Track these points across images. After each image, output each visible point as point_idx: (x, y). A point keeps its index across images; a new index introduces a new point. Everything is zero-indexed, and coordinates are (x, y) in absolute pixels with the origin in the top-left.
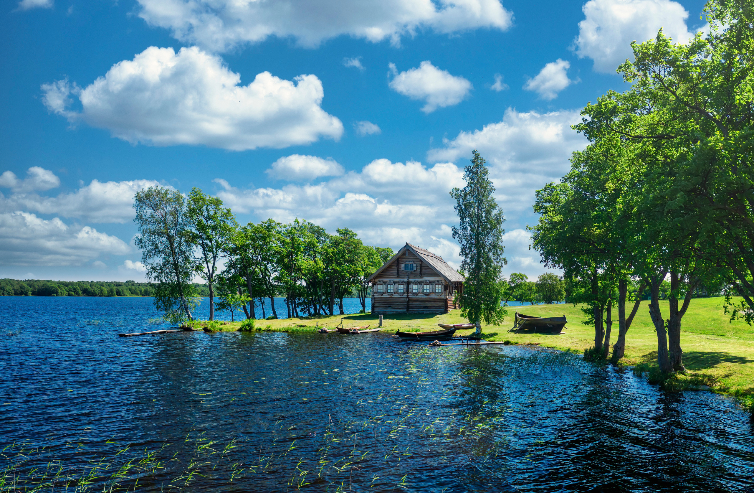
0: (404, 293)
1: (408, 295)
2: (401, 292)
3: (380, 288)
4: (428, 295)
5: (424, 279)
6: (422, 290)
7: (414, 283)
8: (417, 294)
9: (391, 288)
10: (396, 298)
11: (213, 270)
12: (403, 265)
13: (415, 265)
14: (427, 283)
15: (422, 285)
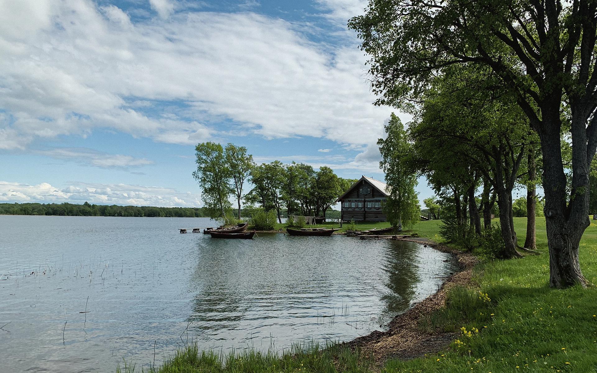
0: (362, 208)
1: (364, 209)
2: (360, 207)
3: (347, 205)
4: (378, 209)
5: (375, 199)
6: (373, 206)
7: (368, 201)
8: (371, 208)
9: (353, 205)
10: (357, 211)
11: (240, 192)
12: (361, 190)
13: (369, 190)
14: (377, 201)
15: (374, 203)
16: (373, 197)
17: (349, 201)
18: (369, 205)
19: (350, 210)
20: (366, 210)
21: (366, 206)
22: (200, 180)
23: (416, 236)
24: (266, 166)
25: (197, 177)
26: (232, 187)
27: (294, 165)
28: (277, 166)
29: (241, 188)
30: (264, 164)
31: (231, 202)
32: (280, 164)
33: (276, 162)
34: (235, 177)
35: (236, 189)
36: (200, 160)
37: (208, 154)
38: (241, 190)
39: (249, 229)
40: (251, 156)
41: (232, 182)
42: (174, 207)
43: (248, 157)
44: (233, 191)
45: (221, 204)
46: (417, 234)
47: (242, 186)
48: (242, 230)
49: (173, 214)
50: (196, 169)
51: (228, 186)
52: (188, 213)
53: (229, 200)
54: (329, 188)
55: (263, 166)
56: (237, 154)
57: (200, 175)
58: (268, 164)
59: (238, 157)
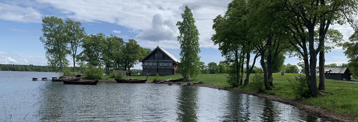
0: (156, 66)
1: (158, 67)
3: (146, 64)
4: (166, 67)
5: (165, 61)
6: (163, 65)
7: (160, 62)
8: (161, 67)
9: (151, 64)
10: (153, 68)
11: (75, 53)
12: (156, 55)
13: (161, 55)
14: (166, 62)
15: (164, 63)
16: (163, 59)
17: (148, 62)
18: (161, 64)
19: (148, 67)
20: (159, 67)
21: (159, 65)
22: (45, 43)
23: (202, 83)
24: (93, 36)
25: (43, 41)
26: (69, 49)
27: (112, 37)
28: (101, 37)
29: (76, 50)
30: (92, 35)
31: (69, 60)
32: (104, 35)
33: (101, 34)
34: (71, 42)
35: (72, 51)
36: (45, 29)
37: (51, 25)
38: (76, 51)
39: (84, 79)
40: (83, 28)
41: (69, 45)
42: (9, 64)
43: (82, 29)
44: (69, 52)
45: (61, 61)
46: (202, 82)
47: (76, 49)
48: (79, 79)
49: (8, 69)
50: (42, 35)
51: (66, 48)
52: (20, 68)
53: (67, 58)
54: (135, 53)
55: (90, 36)
56: (74, 26)
57: (45, 39)
58: (95, 34)
59: (74, 28)
